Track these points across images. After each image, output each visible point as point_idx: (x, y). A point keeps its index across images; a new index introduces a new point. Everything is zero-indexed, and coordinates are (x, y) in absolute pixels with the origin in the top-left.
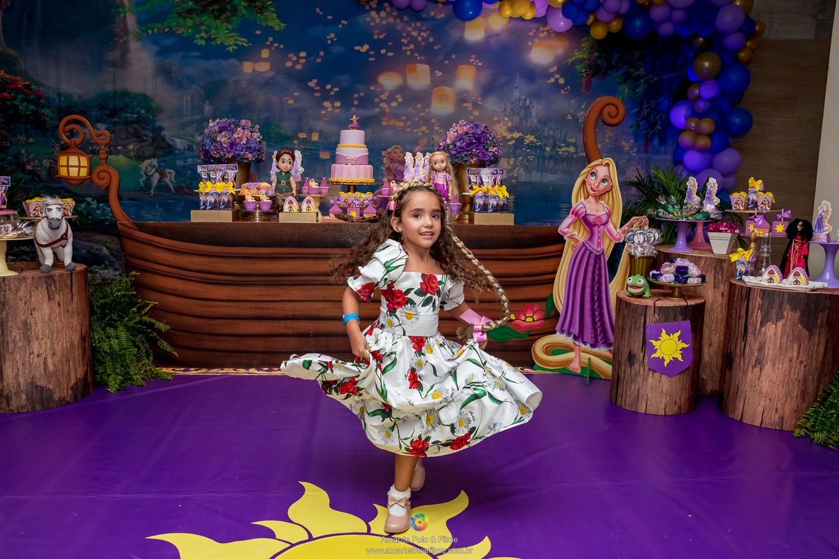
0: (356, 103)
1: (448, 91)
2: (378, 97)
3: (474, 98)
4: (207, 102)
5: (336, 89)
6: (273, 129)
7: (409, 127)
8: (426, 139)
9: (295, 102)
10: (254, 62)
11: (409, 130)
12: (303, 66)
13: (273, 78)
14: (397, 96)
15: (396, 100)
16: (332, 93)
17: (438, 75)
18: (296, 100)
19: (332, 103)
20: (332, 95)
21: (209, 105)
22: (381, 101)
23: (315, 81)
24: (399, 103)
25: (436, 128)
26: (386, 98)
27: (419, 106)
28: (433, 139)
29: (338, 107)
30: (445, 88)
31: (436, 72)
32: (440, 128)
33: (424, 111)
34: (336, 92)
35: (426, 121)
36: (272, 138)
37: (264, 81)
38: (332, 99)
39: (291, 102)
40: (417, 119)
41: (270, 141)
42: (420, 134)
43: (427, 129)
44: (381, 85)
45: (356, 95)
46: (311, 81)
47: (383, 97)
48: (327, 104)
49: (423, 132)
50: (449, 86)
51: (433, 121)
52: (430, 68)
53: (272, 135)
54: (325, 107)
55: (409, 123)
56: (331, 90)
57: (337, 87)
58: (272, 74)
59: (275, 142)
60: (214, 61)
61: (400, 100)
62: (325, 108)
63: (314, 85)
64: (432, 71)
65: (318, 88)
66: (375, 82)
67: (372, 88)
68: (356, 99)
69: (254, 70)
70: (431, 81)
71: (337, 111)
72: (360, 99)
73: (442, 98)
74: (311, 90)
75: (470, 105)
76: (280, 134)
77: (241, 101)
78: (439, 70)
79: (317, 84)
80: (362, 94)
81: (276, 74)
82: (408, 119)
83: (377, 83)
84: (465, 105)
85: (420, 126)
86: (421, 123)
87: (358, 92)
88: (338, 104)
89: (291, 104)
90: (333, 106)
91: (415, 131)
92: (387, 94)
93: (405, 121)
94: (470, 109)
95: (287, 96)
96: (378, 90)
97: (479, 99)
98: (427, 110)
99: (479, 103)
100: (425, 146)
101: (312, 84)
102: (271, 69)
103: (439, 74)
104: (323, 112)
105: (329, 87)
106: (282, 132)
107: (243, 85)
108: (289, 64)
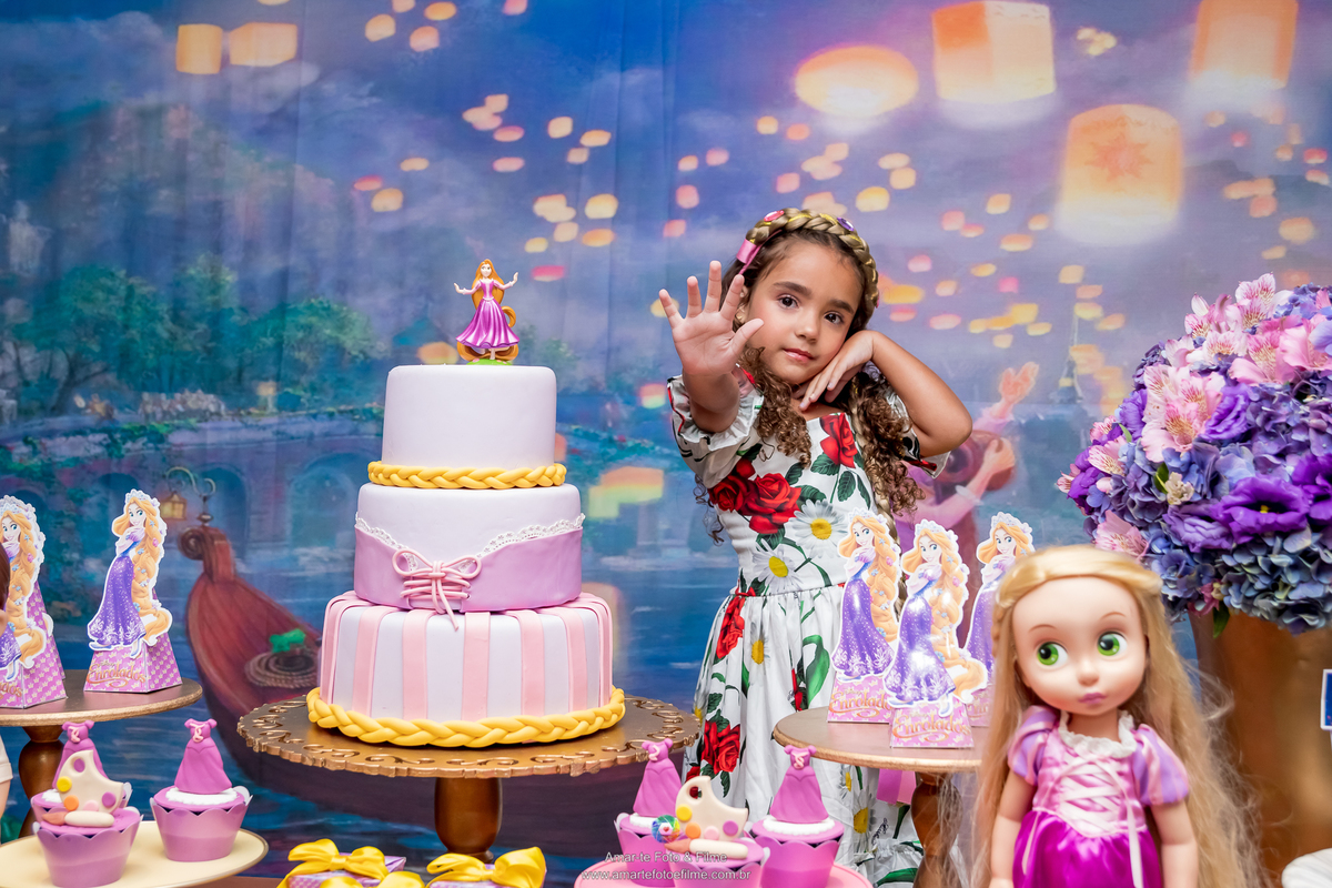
0: (688, 198)
1: (1145, 124)
2: (793, 166)
3: (1285, 156)
4: (22, 210)
5: (597, 138)
6: (309, 328)
7: (946, 306)
8: (1032, 369)
9: (406, 203)
10: (228, 25)
11: (945, 323)
12: (442, 35)
13: (312, 94)
14: (887, 162)
15: (881, 178)
16: (577, 157)
17: (1094, 50)
18: (411, 189)
19: (577, 203)
20: (579, 168)
21: (30, 221)
22: (810, 185)
23: (498, 102)
24: (896, 195)
25: (1086, 312)
26: (835, 172)
27: (998, 205)
28: (1072, 365)
29: (600, 223)
30: (1133, 112)
31: (1085, 33)
32: (1109, 310)
33: (1023, 229)
34: (595, 152)
35: (1035, 279)
36: (302, 368)
37: (267, 107)
38: (573, 184)
39: (388, 201)
40: (988, 270)
41: (295, 383)
42: (1003, 342)
43: (1040, 319)
44: (810, 112)
45: (688, 164)
46: (479, 102)
47: (821, 167)
48: (552, 208)
49: (1018, 332)
50: (1150, 101)
51: (1070, 275)
52: (1055, 16)
53: (301, 355)
54: (542, 220)
55: (946, 289)
56: (573, 141)
57: (599, 126)
58: (308, 74)
59: (313, 389)
60: (51, 27)
61: (904, 179)
62: (545, 227)
63: (497, 122)
64: (1064, 33)
65: (512, 135)
66: (778, 96)
67: (767, 126)
68: (689, 179)
69: (225, 61)
70: (1061, 80)
71: (602, 239)
72: (707, 180)
73: (1116, 161)
74: (483, 144)
75: (1264, 189)
76: (339, 349)
77: (164, 202)
78: (1102, 27)
79: (508, 119)
80: (717, 158)
81: (321, 78)
82: (939, 273)
83: (793, 100)
84: (1236, 192)
85: (999, 307)
86: (1010, 287)
87: (700, 147)
88: (603, 207)
89: (384, 214)
90: (583, 222)
91: (977, 327)
92: (840, 152)
93: (927, 281)
94: (1265, 210)
95: (372, 176)
96: (797, 134)
97: (1316, 160)
98: (1037, 225)
99: (1312, 177)
100: (1027, 400)
101: (485, 116)
102: (300, 56)
103: (1098, 42)
104: (536, 246)
105: (560, 127)
106: (349, 341)
107: (176, 127)
108: (380, 29)
